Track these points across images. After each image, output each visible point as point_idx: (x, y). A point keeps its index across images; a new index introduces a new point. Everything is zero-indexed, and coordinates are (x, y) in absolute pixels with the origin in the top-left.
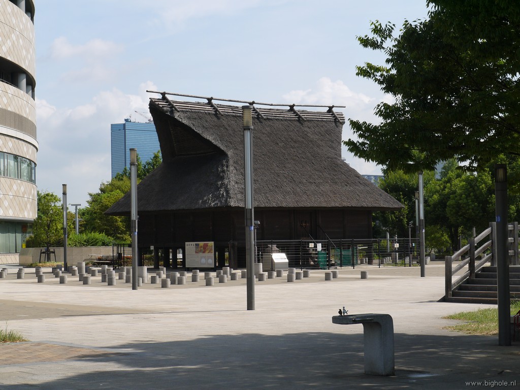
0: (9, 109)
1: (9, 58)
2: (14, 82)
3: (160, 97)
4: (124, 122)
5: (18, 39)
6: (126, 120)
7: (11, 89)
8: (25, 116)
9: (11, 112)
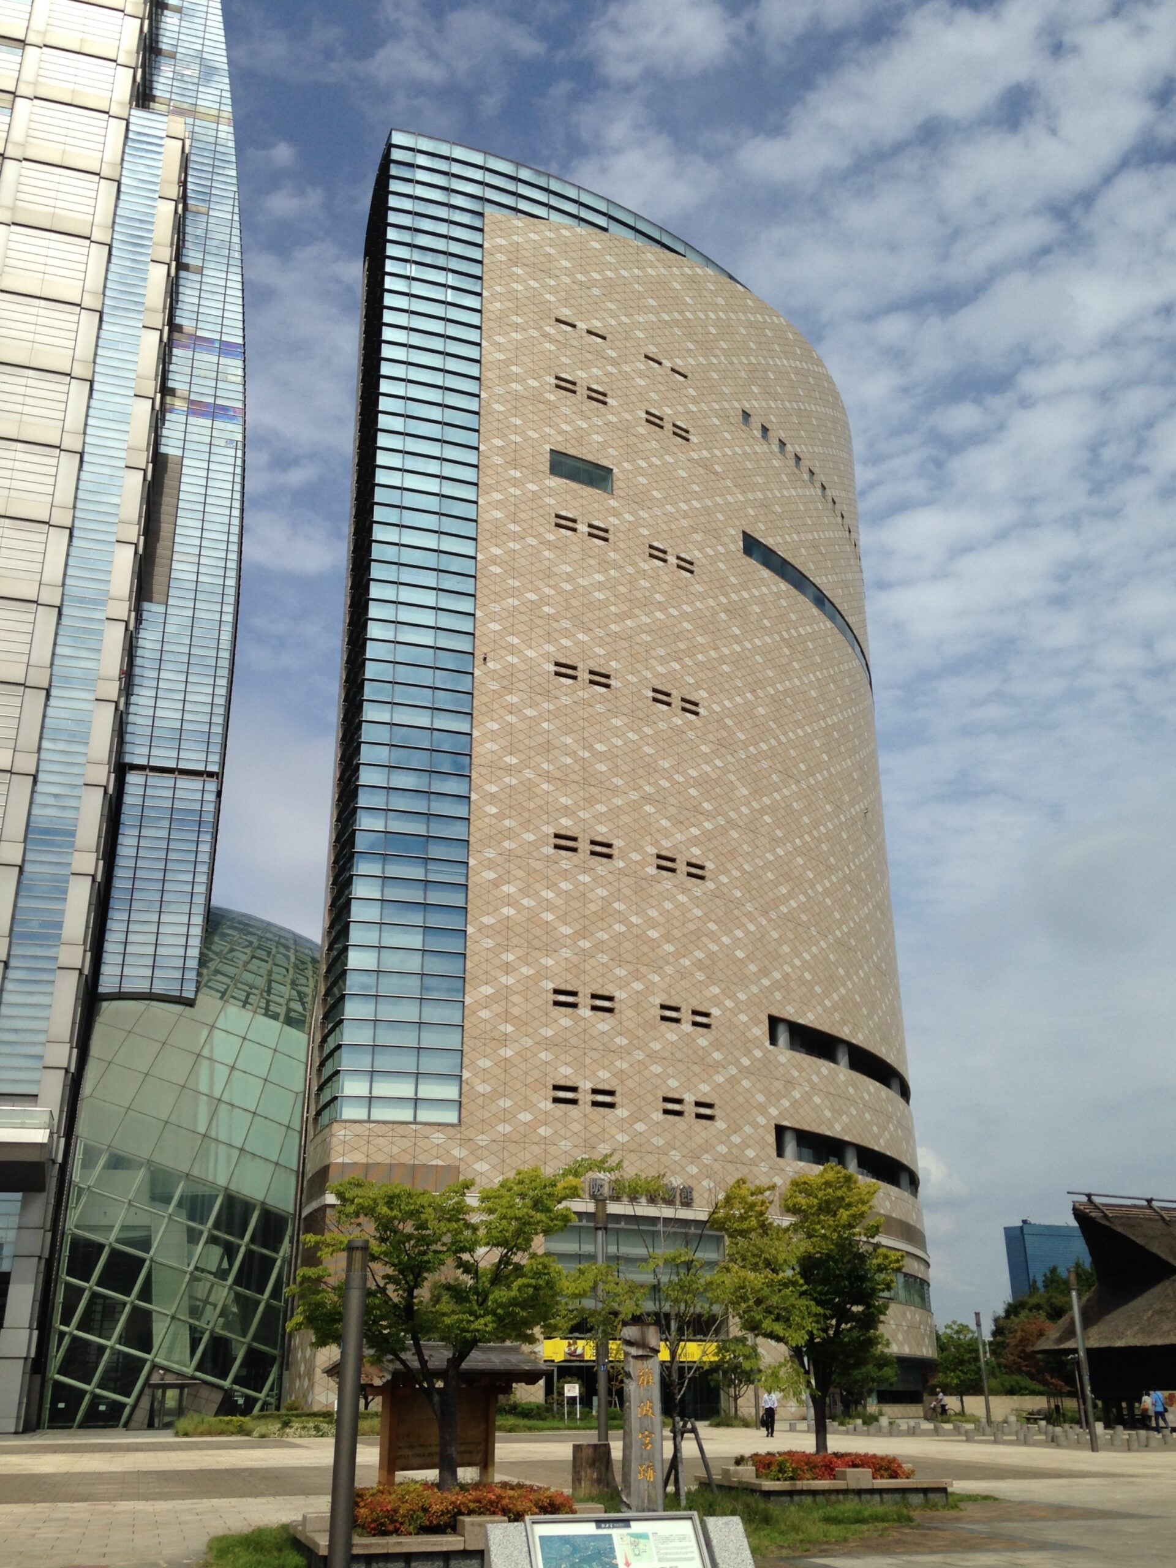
0: (894, 1215)
1: (888, 1153)
2: (894, 1181)
3: (1085, 1199)
4: (1021, 1224)
5: (896, 1129)
6: (1024, 1222)
7: (893, 1190)
8: (912, 1223)
9: (895, 1219)
